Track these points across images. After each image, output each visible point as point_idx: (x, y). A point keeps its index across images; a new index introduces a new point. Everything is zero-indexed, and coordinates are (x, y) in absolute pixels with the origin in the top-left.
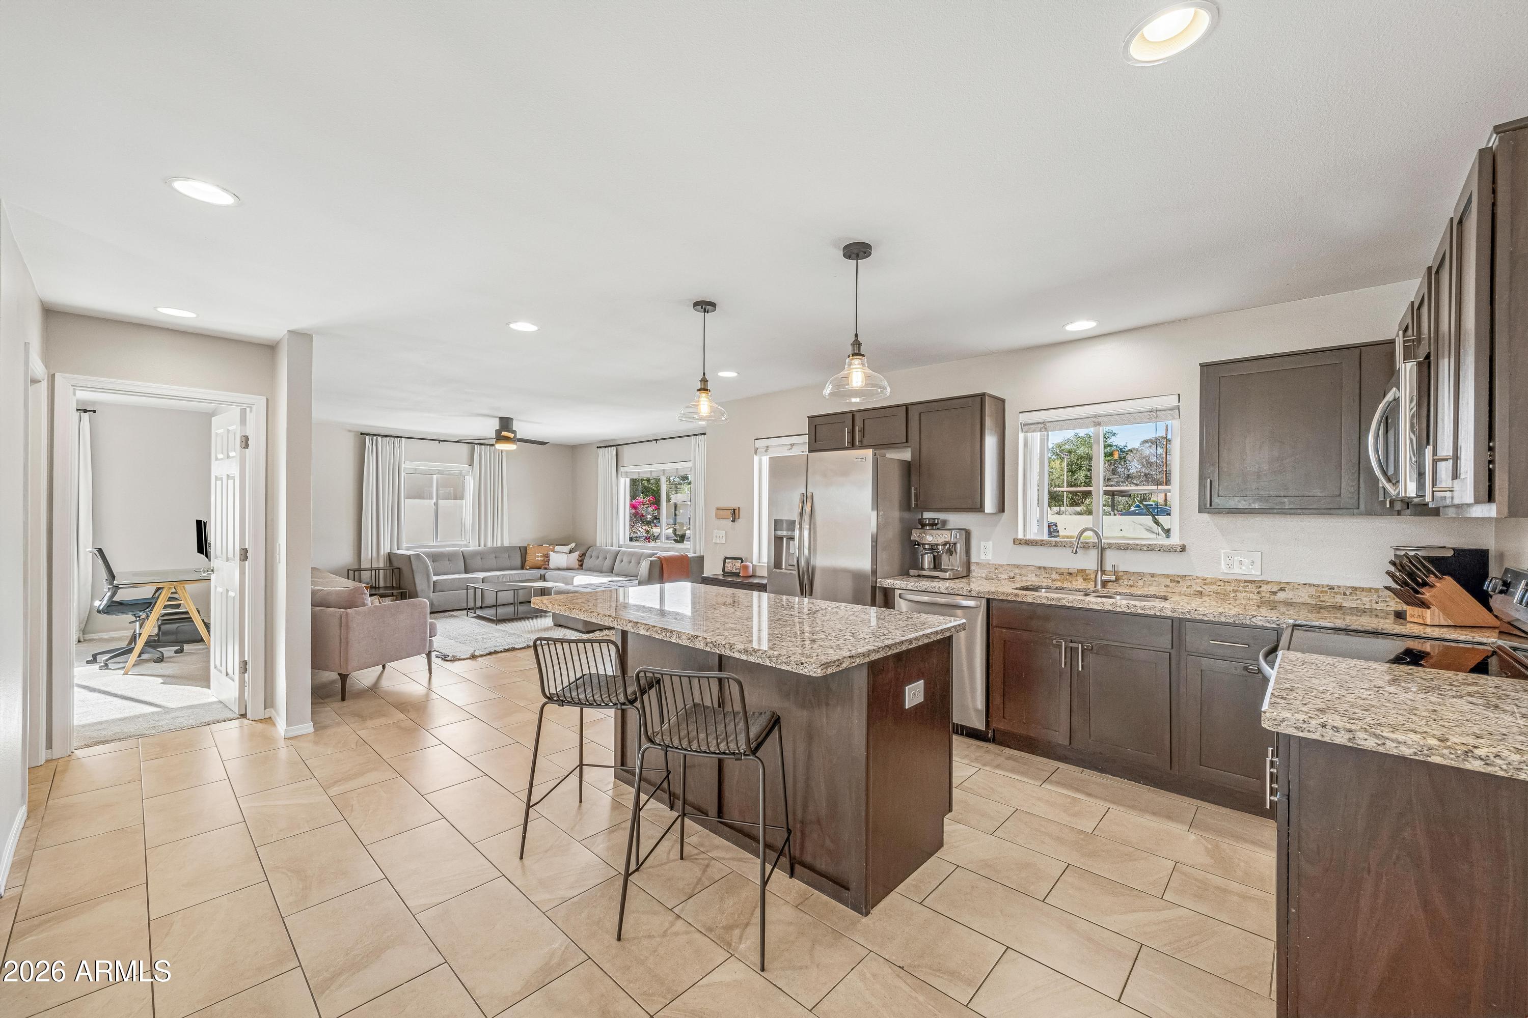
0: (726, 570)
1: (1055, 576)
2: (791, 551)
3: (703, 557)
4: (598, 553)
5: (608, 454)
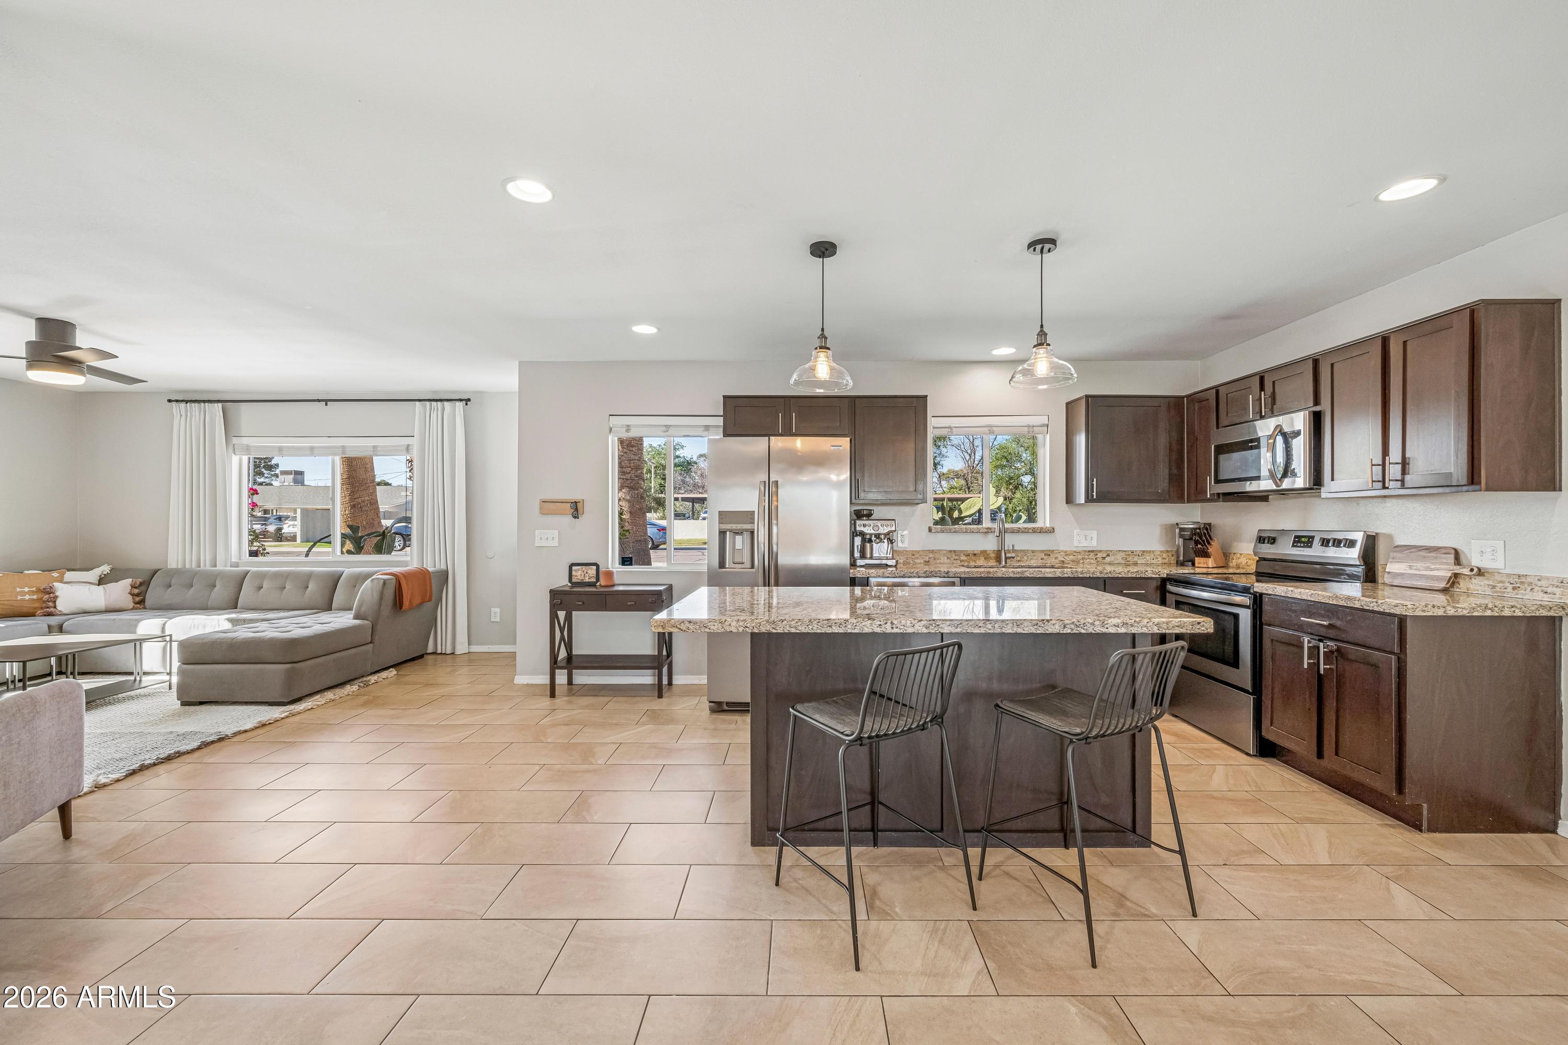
0: (574, 580)
1: (963, 558)
2: (739, 545)
3: (447, 572)
4: (188, 578)
5: (202, 413)
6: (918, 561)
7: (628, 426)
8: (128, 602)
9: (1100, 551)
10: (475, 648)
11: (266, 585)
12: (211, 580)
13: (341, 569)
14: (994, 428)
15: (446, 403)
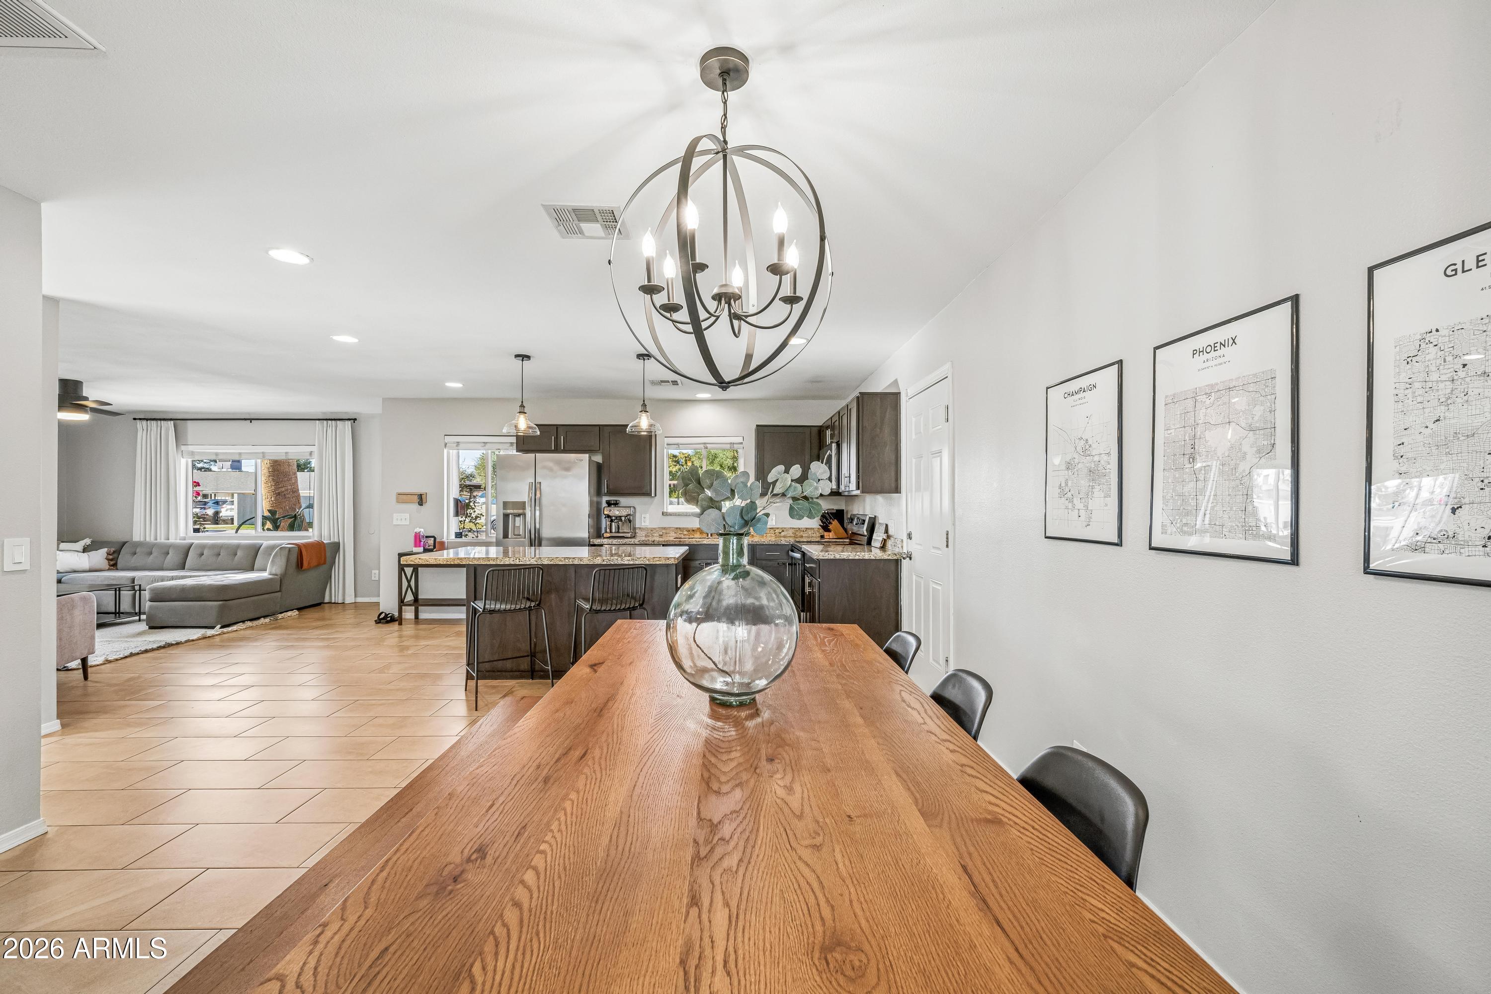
1: (685, 533)
2: (517, 524)
3: (339, 544)
4: (149, 549)
5: (159, 428)
6: (655, 535)
7: (458, 442)
8: (105, 564)
9: (778, 528)
10: (359, 600)
11: (206, 552)
12: (165, 550)
13: (261, 542)
14: (708, 445)
15: (338, 422)
